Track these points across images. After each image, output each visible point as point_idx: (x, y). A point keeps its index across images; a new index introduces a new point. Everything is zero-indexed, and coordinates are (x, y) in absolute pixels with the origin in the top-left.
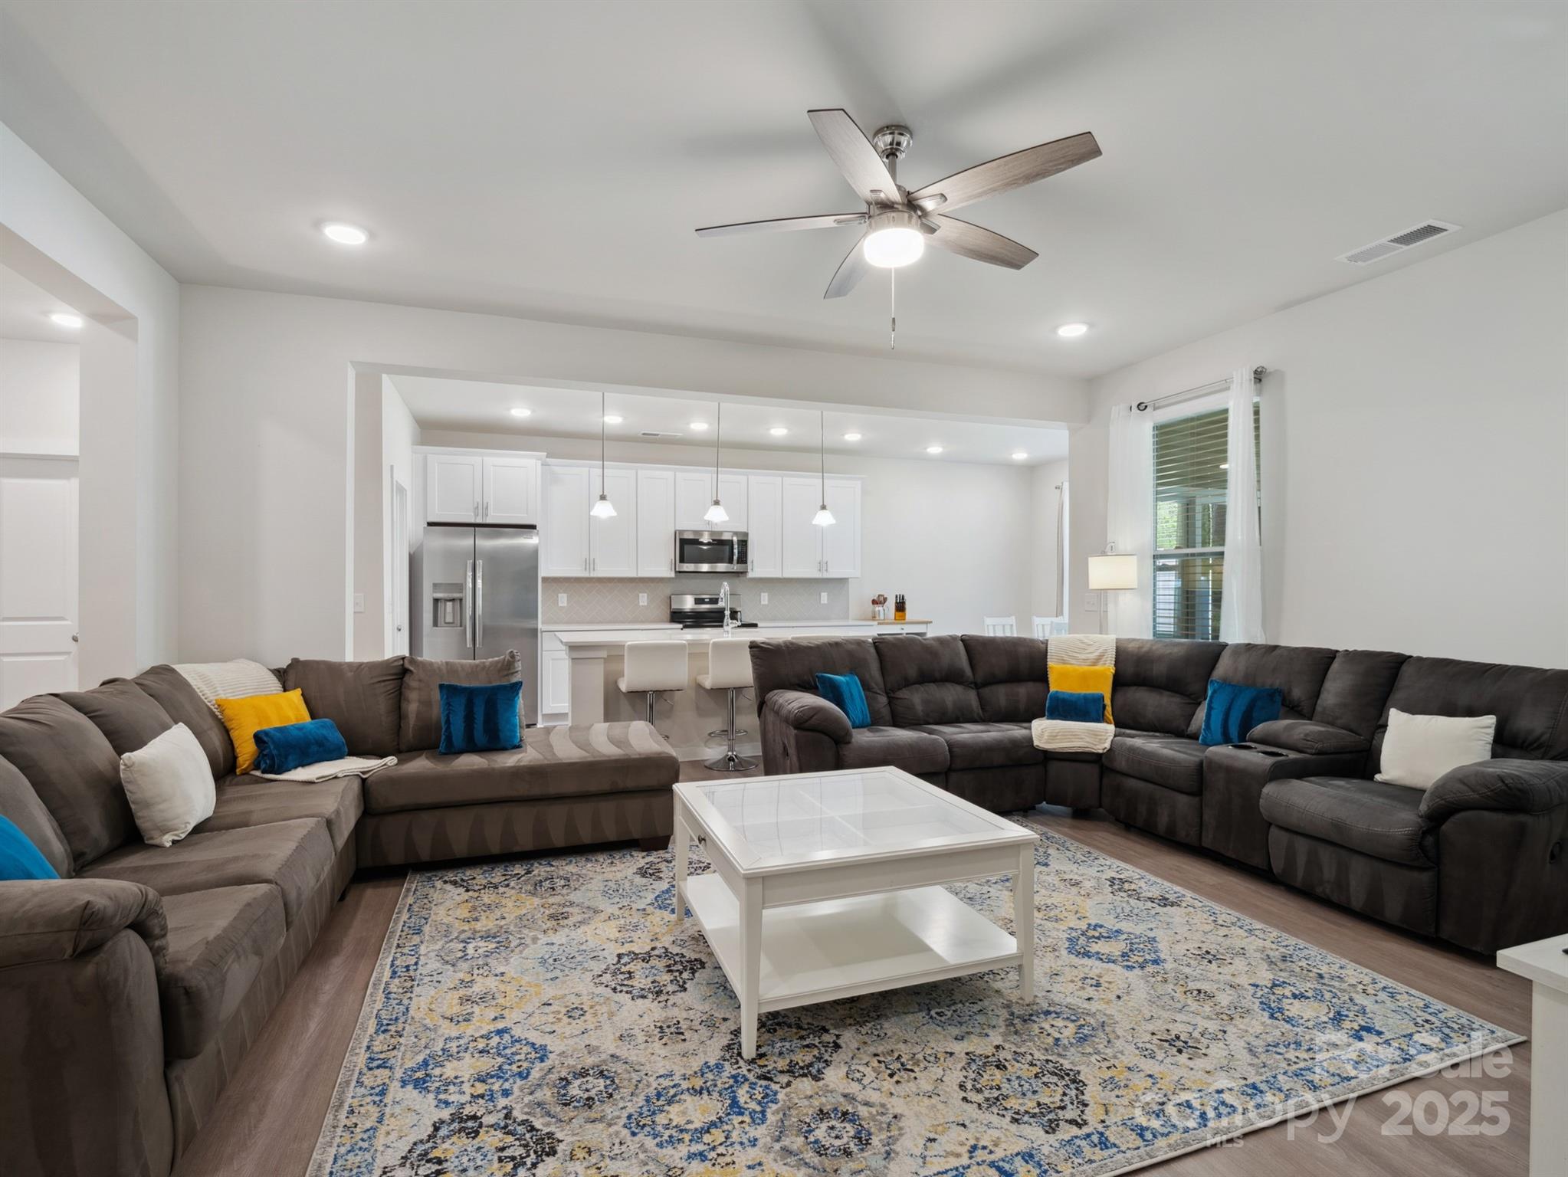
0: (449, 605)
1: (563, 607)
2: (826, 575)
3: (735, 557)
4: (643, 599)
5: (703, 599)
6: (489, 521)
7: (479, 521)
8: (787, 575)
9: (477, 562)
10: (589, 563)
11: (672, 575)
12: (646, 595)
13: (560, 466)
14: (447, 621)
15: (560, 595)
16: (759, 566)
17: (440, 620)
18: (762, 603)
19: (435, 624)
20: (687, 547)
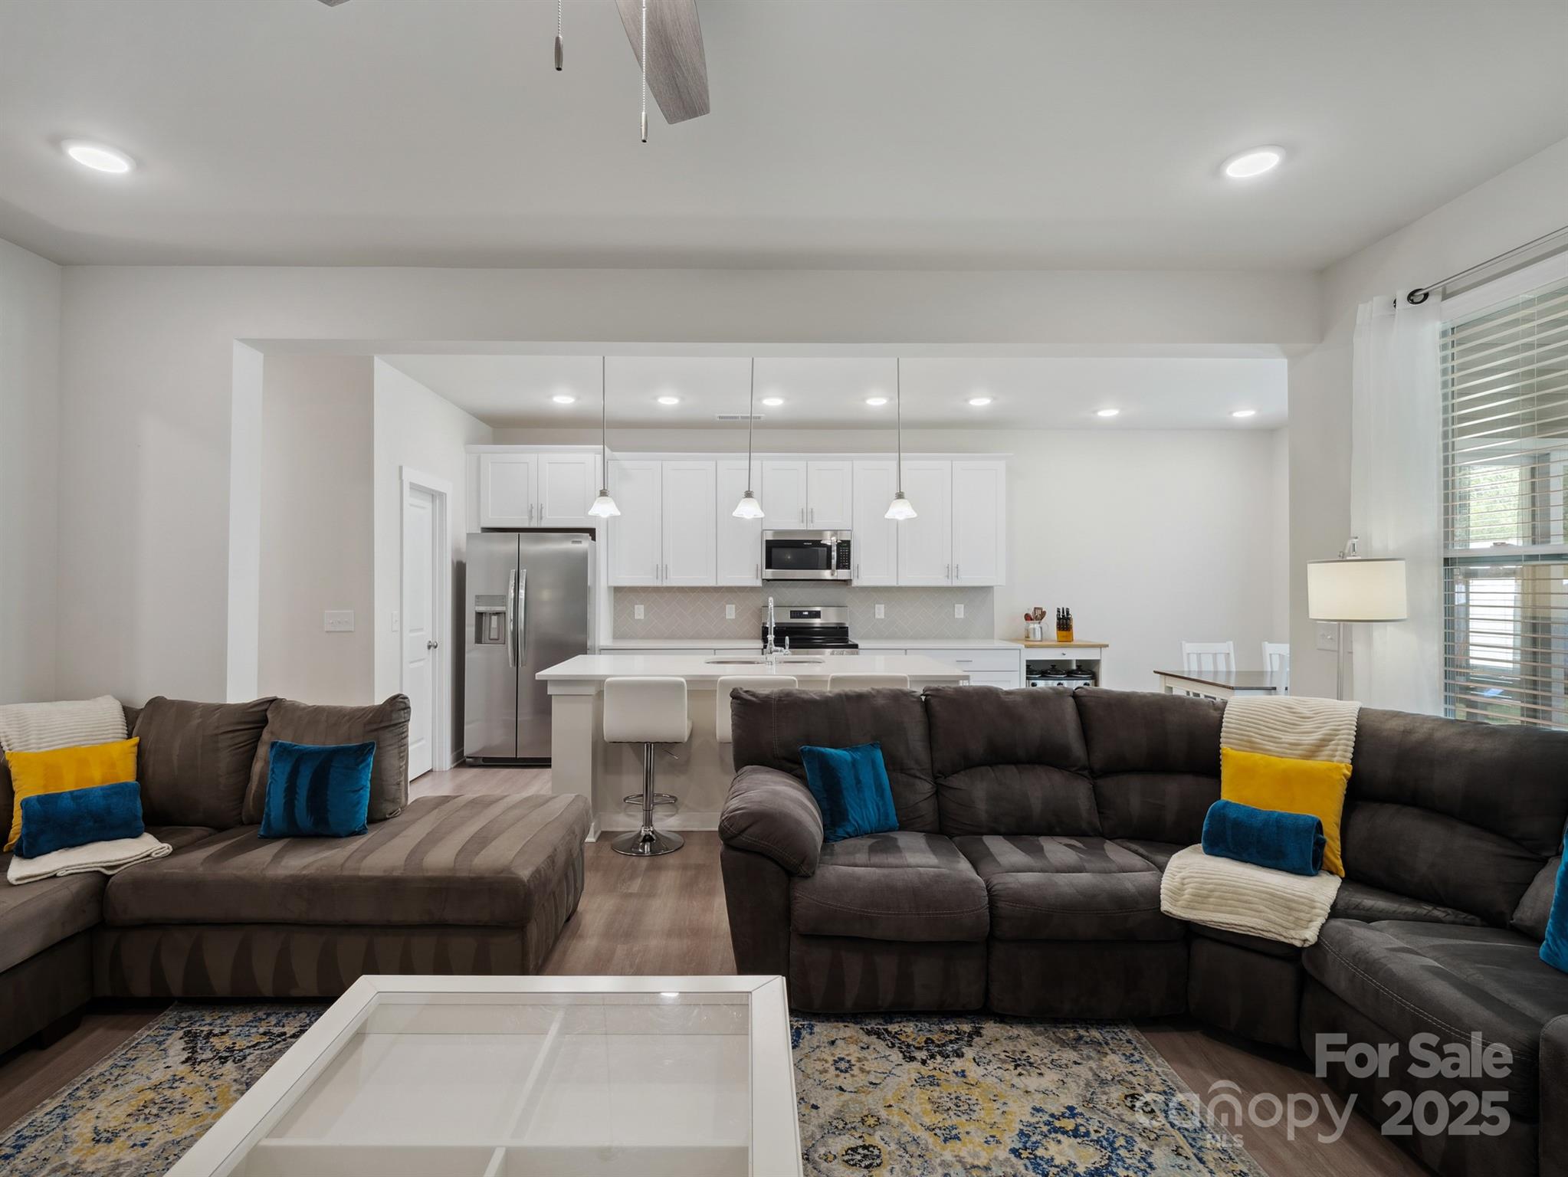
0: (494, 618)
1: (640, 620)
2: (957, 583)
3: (834, 562)
4: (731, 611)
5: (801, 612)
6: (544, 525)
7: (534, 525)
8: (902, 583)
9: (521, 571)
10: (662, 570)
11: (759, 583)
12: (734, 606)
13: (626, 461)
14: (492, 637)
15: (636, 606)
16: (866, 570)
17: (485, 637)
18: (877, 616)
19: (479, 640)
20: (775, 551)
